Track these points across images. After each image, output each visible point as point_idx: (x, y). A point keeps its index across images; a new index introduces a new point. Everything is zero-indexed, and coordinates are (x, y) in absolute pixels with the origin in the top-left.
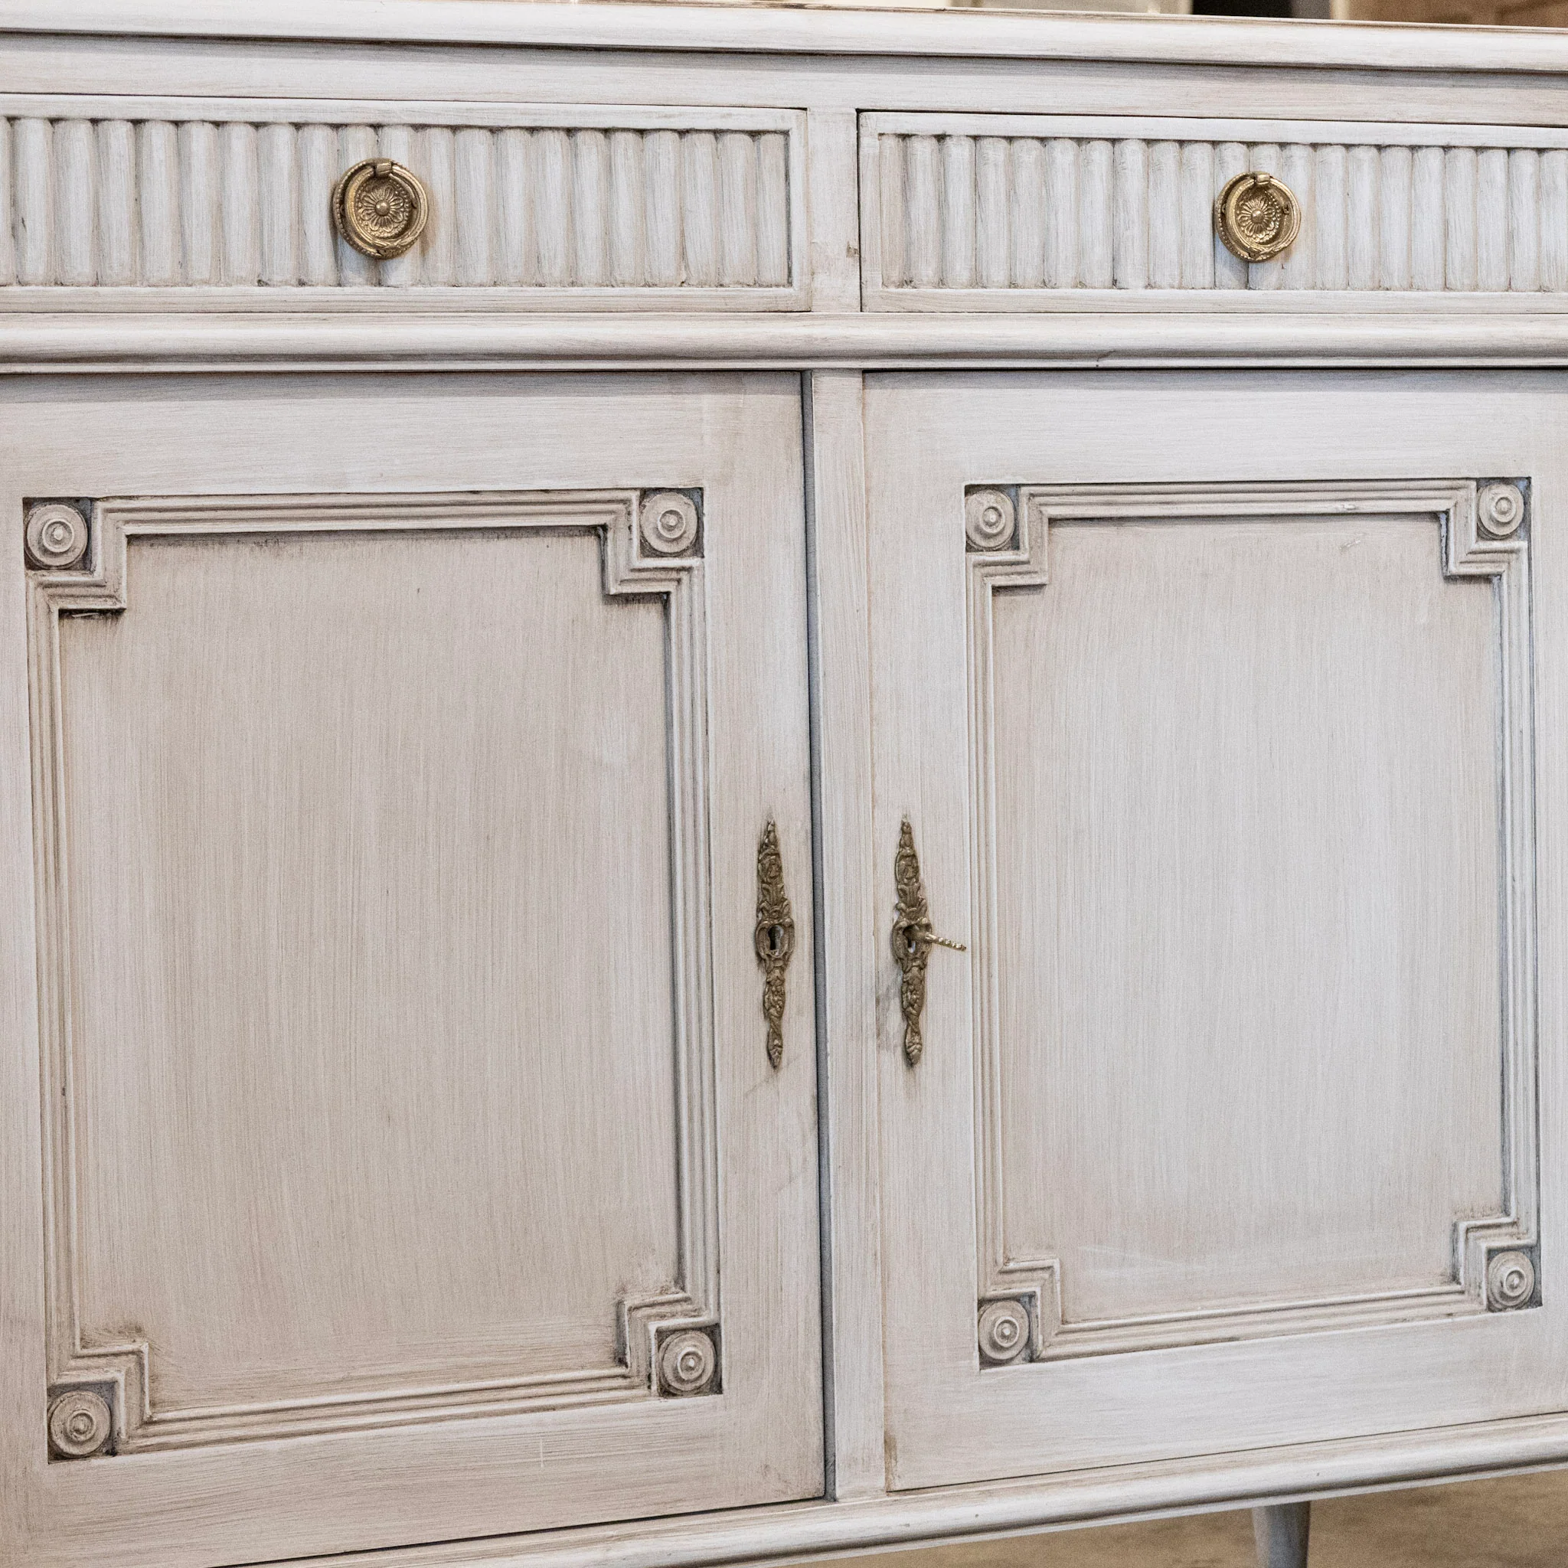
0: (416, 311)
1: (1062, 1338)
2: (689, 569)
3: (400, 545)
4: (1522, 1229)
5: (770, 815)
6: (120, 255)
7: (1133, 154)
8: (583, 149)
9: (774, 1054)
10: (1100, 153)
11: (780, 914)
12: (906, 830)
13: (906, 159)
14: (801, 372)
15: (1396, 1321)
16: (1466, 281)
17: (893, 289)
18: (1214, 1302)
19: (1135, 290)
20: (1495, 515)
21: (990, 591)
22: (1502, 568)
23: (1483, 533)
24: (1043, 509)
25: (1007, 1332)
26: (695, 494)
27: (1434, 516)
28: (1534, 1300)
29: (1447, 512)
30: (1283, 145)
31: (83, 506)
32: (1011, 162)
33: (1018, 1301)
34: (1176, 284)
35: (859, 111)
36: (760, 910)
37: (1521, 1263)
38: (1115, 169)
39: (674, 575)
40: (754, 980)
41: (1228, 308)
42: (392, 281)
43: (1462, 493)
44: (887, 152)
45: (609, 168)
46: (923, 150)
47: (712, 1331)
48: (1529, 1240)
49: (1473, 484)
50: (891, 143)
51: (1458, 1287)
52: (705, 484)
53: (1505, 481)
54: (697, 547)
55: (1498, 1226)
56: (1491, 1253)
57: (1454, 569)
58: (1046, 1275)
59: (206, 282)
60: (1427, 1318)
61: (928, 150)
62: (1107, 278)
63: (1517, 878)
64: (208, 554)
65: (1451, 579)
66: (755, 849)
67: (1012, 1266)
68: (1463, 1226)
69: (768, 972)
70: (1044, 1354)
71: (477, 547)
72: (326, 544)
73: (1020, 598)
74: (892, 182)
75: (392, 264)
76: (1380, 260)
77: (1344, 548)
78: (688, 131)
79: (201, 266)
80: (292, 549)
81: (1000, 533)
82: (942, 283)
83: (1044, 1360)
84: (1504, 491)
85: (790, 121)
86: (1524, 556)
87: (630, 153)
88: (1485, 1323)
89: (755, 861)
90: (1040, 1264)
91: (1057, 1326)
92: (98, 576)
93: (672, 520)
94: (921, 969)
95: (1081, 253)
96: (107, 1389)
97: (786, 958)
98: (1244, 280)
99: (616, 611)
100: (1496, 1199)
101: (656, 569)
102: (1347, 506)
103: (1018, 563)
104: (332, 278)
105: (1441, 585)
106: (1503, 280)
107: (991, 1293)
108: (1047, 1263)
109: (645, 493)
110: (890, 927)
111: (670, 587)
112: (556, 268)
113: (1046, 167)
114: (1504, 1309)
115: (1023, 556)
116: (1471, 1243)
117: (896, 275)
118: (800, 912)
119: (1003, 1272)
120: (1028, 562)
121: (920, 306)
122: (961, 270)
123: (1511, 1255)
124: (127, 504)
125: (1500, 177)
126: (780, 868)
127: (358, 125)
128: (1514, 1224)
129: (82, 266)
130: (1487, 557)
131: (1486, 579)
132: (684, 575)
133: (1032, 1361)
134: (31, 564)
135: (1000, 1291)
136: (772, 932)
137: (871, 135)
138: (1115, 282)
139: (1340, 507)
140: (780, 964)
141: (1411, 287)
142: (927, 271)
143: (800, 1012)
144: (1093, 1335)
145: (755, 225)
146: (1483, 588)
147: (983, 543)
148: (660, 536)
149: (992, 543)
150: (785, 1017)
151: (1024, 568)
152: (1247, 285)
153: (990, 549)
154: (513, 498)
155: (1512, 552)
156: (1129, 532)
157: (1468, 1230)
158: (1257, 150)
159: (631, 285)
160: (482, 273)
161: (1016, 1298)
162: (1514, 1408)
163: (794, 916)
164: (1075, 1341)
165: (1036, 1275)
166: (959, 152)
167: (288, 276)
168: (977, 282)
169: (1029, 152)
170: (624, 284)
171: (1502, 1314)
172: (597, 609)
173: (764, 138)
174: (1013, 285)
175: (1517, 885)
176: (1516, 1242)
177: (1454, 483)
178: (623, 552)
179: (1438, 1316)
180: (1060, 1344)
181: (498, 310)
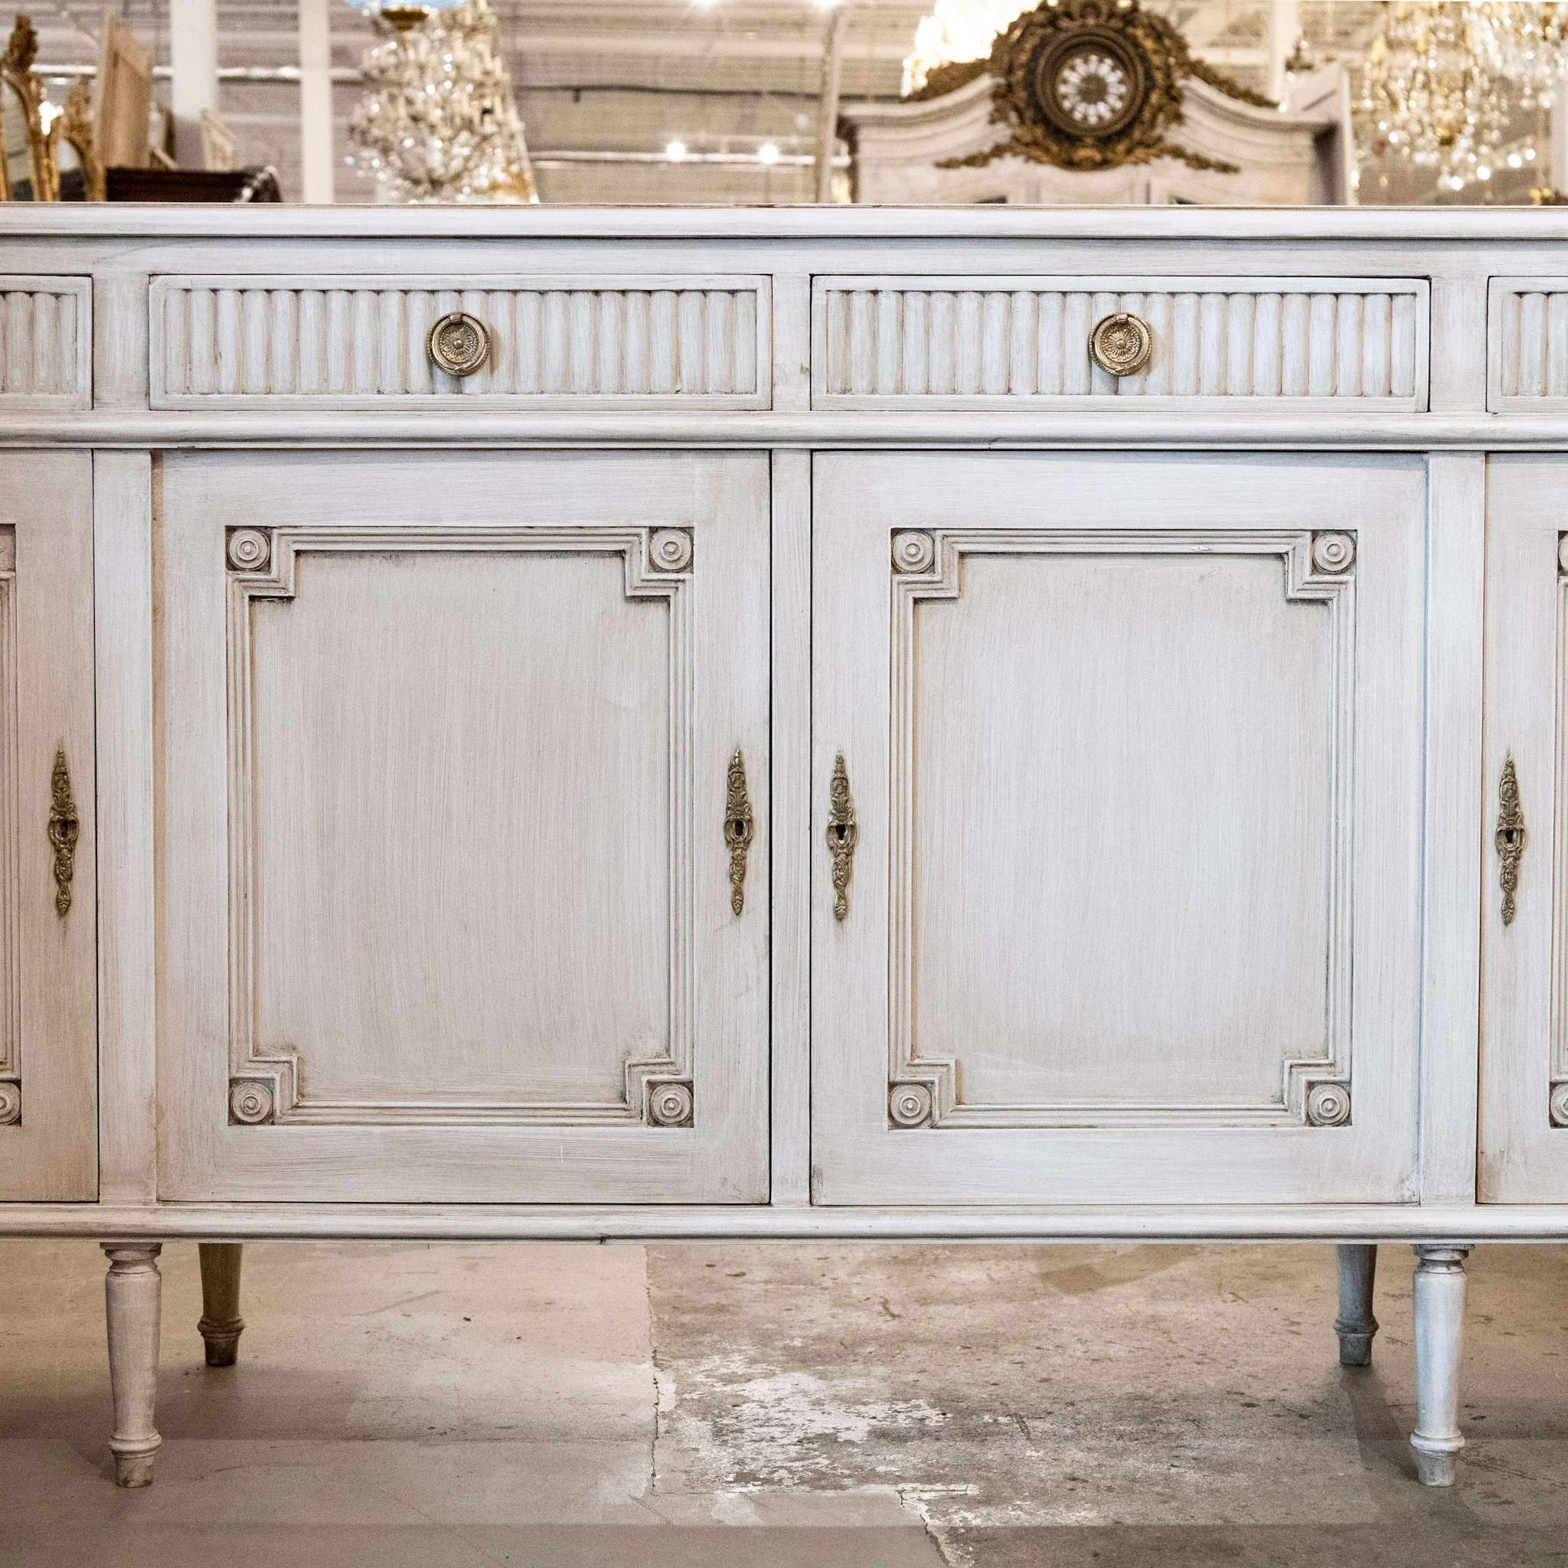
0: (482, 410)
1: (955, 1114)
2: (683, 581)
3: (482, 560)
4: (1338, 1069)
5: (738, 746)
6: (282, 375)
7: (1023, 304)
8: (605, 304)
9: (738, 905)
10: (997, 302)
11: (742, 813)
12: (840, 761)
13: (848, 307)
14: (770, 451)
15: (1228, 1125)
16: (1296, 389)
17: (835, 395)
18: (1081, 1100)
19: (1023, 394)
20: (1327, 556)
21: (911, 602)
22: (1334, 595)
23: (1315, 568)
24: (955, 545)
25: (910, 1106)
26: (687, 530)
27: (1280, 556)
28: (1347, 1121)
29: (1287, 553)
30: (1146, 294)
31: (266, 531)
32: (928, 309)
33: (925, 1086)
34: (1057, 390)
35: (812, 276)
36: (728, 809)
37: (1338, 1094)
38: (1010, 311)
39: (673, 584)
40: (723, 857)
41: (1098, 408)
42: (467, 391)
43: (1300, 540)
44: (832, 303)
45: (624, 316)
46: (859, 301)
47: (689, 1085)
48: (1345, 1077)
49: (1309, 534)
50: (835, 297)
51: (1282, 1106)
52: (695, 524)
53: (1339, 532)
54: (689, 566)
55: (1319, 1065)
56: (1311, 1085)
57: (1291, 595)
58: (944, 1070)
59: (341, 392)
60: (1255, 1126)
61: (865, 301)
62: (1002, 387)
63: (1340, 816)
64: (351, 563)
65: (1290, 601)
66: (726, 768)
67: (917, 1061)
68: (1287, 1063)
69: (734, 850)
70: (940, 1123)
71: (535, 563)
72: (431, 558)
73: (938, 606)
74: (836, 324)
75: (467, 379)
76: (1224, 374)
77: (1202, 577)
78: (682, 291)
79: (337, 380)
80: (408, 561)
81: (921, 561)
82: (873, 391)
83: (938, 1128)
84: (1336, 539)
85: (759, 283)
86: (1351, 587)
87: (639, 306)
88: (1302, 1134)
89: (726, 776)
90: (939, 1062)
91: (952, 1105)
92: (274, 575)
93: (671, 548)
94: (847, 855)
95: (981, 370)
96: (268, 1083)
97: (747, 842)
98: (1113, 388)
99: (635, 608)
100: (1319, 1046)
101: (659, 580)
102: (1202, 548)
103: (933, 582)
104: (426, 389)
105: (1285, 605)
106: (1328, 389)
107: (899, 1079)
108: (945, 1062)
109: (653, 530)
110: (826, 826)
111: (671, 593)
112: (583, 381)
113: (954, 310)
114: (1323, 1125)
115: (937, 578)
116: (1294, 1076)
117: (838, 385)
118: (759, 813)
119: (909, 1065)
120: (941, 582)
121: (856, 407)
122: (887, 381)
123: (1329, 1087)
124: (293, 531)
125: (1327, 314)
126: (744, 782)
127: (446, 291)
128: (1331, 1065)
129: (257, 380)
130: (1320, 586)
131: (1323, 602)
132: (679, 585)
133: (932, 1128)
134: (231, 566)
135: (907, 1078)
136: (739, 825)
137: (820, 291)
138: (1009, 391)
139: (1196, 548)
140: (742, 845)
141: (1252, 393)
142: (860, 382)
143: (757, 879)
144: (980, 1114)
145: (731, 351)
146: (1320, 608)
147: (908, 568)
148: (663, 559)
149: (914, 568)
150: (746, 881)
151: (939, 586)
152: (1116, 393)
153: (913, 572)
154: (557, 532)
155: (1341, 583)
156: (1026, 563)
157: (1291, 1067)
158: (1125, 298)
159: (638, 393)
160: (531, 384)
161: (924, 1084)
162: (1325, 1197)
163: (754, 815)
164: (966, 1117)
165: (936, 1069)
166: (888, 302)
167: (396, 388)
168: (899, 390)
169: (940, 302)
170: (633, 392)
171: (1322, 1128)
172: (621, 606)
173: (739, 295)
174: (928, 392)
175: (1340, 822)
176: (1332, 1078)
177: (1293, 533)
178: (638, 568)
179: (1262, 1126)
180: (955, 1118)
181: (542, 409)
